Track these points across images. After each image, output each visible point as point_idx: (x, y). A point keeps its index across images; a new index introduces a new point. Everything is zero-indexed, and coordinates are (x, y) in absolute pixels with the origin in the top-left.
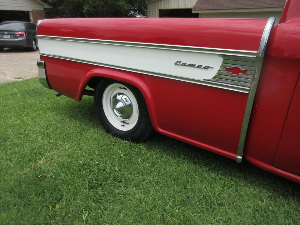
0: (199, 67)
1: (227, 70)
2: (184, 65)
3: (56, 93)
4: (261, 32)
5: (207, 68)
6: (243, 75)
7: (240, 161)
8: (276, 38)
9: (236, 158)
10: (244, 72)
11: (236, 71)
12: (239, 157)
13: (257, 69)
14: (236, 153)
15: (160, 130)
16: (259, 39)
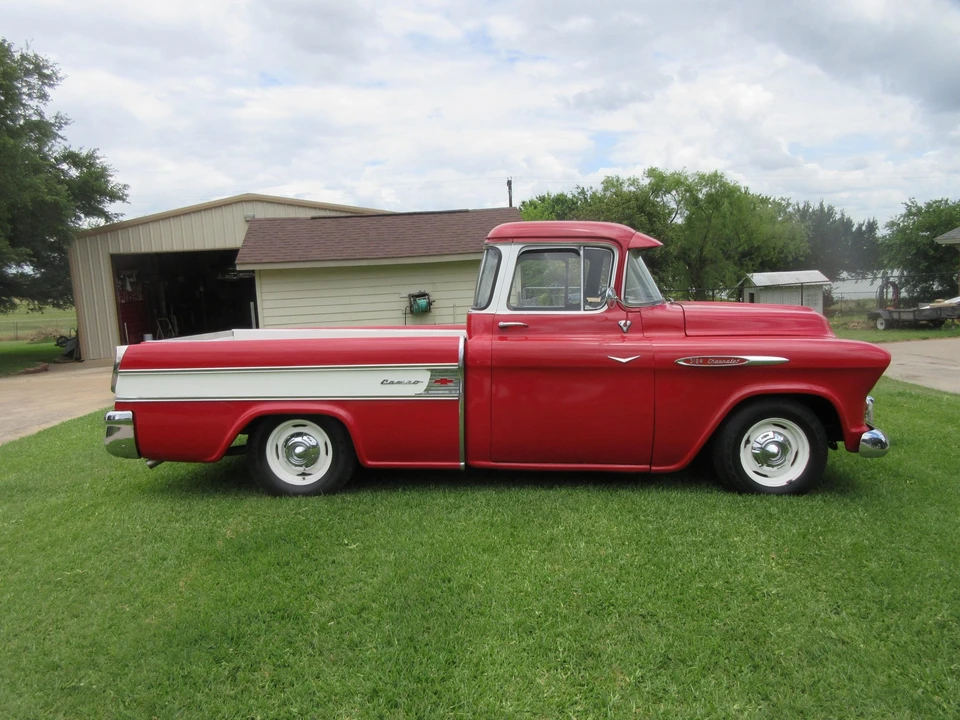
0: (410, 383)
1: (436, 382)
2: (392, 383)
3: (149, 463)
4: (458, 346)
5: (416, 382)
6: (449, 384)
7: (463, 468)
8: (469, 351)
9: (459, 466)
10: (451, 381)
11: (444, 382)
12: (463, 464)
13: (461, 377)
14: (459, 461)
15: (370, 463)
16: (457, 351)
